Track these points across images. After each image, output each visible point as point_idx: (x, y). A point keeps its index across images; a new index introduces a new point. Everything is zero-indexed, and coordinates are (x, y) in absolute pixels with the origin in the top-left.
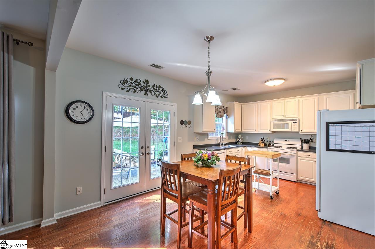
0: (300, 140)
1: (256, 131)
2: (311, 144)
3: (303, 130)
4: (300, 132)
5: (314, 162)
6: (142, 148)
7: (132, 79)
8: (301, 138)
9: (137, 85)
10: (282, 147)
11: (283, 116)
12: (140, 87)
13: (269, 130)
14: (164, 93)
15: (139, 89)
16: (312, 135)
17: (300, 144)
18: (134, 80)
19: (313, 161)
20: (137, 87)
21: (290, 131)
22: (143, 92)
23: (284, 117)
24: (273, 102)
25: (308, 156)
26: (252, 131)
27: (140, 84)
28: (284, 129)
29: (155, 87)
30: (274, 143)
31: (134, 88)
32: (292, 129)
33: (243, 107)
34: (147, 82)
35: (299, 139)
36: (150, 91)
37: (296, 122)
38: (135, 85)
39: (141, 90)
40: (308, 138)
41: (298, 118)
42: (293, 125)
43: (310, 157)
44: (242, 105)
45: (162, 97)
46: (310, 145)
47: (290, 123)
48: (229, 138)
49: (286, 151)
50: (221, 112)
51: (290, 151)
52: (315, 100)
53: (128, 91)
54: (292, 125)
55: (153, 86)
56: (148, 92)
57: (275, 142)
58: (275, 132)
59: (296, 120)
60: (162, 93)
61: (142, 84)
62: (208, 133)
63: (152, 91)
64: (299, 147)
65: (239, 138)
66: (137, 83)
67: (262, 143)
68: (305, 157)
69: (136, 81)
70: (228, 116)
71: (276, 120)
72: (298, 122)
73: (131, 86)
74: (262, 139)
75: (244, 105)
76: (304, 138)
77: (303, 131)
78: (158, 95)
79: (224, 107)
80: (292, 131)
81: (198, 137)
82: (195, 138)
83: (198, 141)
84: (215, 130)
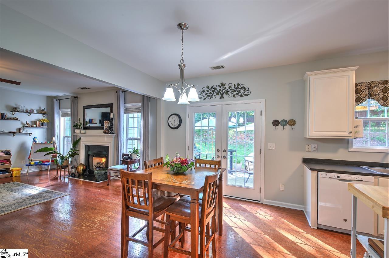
6: (218, 151)
7: (208, 87)
9: (213, 91)
12: (216, 92)
14: (245, 90)
15: (215, 94)
18: (210, 87)
20: (213, 93)
22: (219, 96)
27: (215, 89)
29: (233, 88)
31: (210, 95)
34: (223, 85)
36: (227, 93)
38: (211, 92)
39: (217, 94)
45: (241, 96)
53: (204, 99)
55: (230, 87)
56: (224, 95)
60: (242, 91)
61: (218, 88)
62: (348, 139)
63: (229, 93)
66: (213, 89)
69: (212, 87)
73: (207, 94)
78: (237, 94)
81: (316, 146)
82: (307, 147)
83: (317, 151)
84: (351, 133)
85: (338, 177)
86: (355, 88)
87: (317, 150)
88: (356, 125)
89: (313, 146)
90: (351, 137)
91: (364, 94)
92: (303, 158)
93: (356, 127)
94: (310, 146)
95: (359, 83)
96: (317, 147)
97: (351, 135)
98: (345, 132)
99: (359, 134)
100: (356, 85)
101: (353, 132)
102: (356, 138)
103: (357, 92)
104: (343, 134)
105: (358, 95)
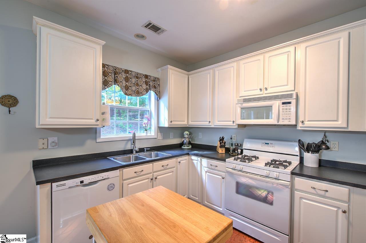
0: (297, 144)
1: (210, 124)
2: (322, 154)
3: (307, 120)
4: (300, 126)
5: (340, 211)
8: (299, 140)
10: (258, 158)
11: (261, 90)
13: (233, 122)
16: (327, 134)
17: (298, 154)
19: (338, 208)
21: (276, 123)
23: (262, 93)
24: (242, 62)
25: (323, 193)
26: (204, 124)
28: (262, 118)
30: (243, 148)
32: (281, 118)
33: (190, 79)
35: (295, 141)
37: (290, 103)
40: (317, 139)
41: (294, 93)
42: (283, 109)
43: (327, 194)
44: (188, 75)
46: (320, 156)
47: (276, 104)
48: (165, 137)
49: (265, 173)
50: (137, 85)
51: (275, 175)
52: (339, 42)
54: (281, 110)
57: (245, 146)
58: (245, 126)
59: (290, 96)
64: (295, 162)
65: (184, 138)
67: (221, 147)
68: (315, 192)
70: (159, 96)
71: (246, 101)
72: (294, 102)
74: (222, 140)
75: (191, 74)
76: (308, 140)
77: (307, 123)
79: (146, 76)
80: (281, 123)
81: (55, 139)
82: (41, 141)
83: (57, 147)
84: (98, 120)
85: (82, 182)
86: (102, 69)
87: (57, 145)
88: (103, 111)
89: (51, 140)
90: (98, 125)
91: (111, 78)
92: (33, 161)
93: (103, 114)
94: (46, 140)
95: (106, 65)
96: (56, 141)
97: (98, 123)
98: (92, 119)
99: (106, 122)
100: (104, 66)
101: (100, 119)
102: (104, 126)
103: (105, 74)
104: (90, 122)
105: (106, 78)
